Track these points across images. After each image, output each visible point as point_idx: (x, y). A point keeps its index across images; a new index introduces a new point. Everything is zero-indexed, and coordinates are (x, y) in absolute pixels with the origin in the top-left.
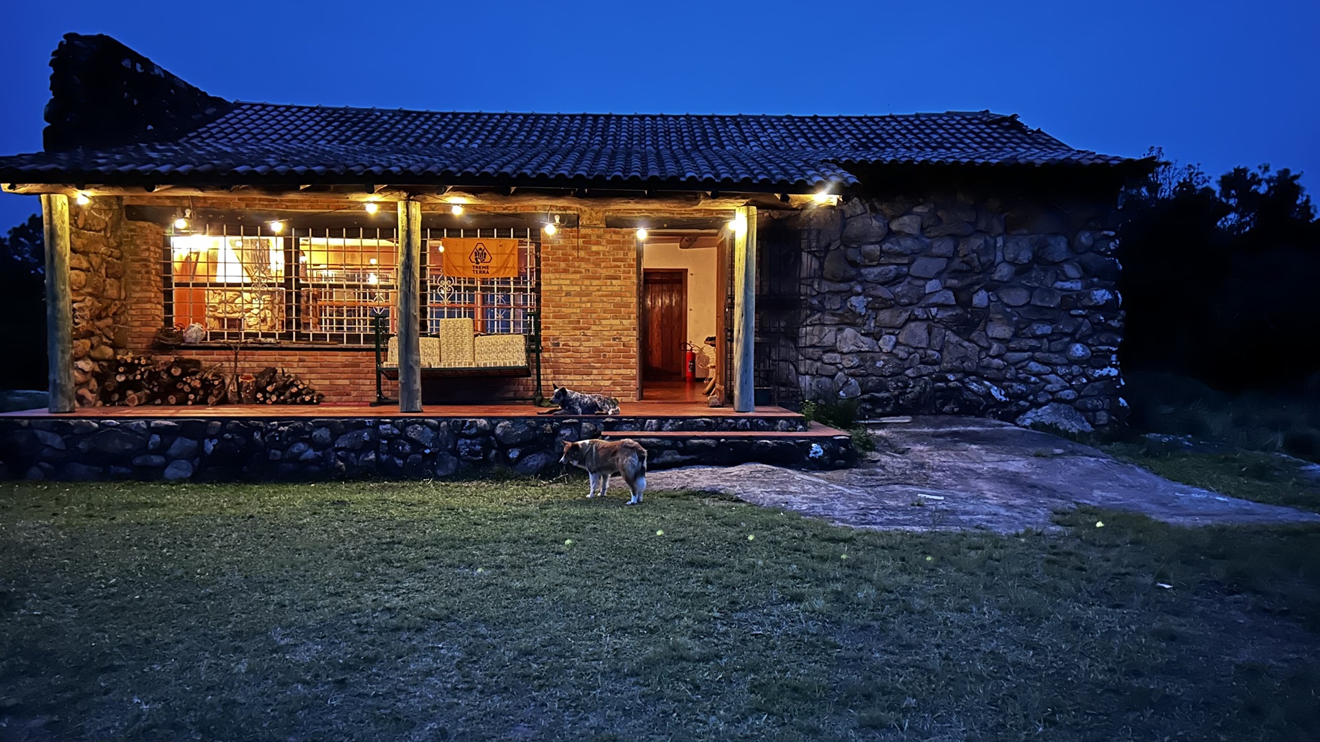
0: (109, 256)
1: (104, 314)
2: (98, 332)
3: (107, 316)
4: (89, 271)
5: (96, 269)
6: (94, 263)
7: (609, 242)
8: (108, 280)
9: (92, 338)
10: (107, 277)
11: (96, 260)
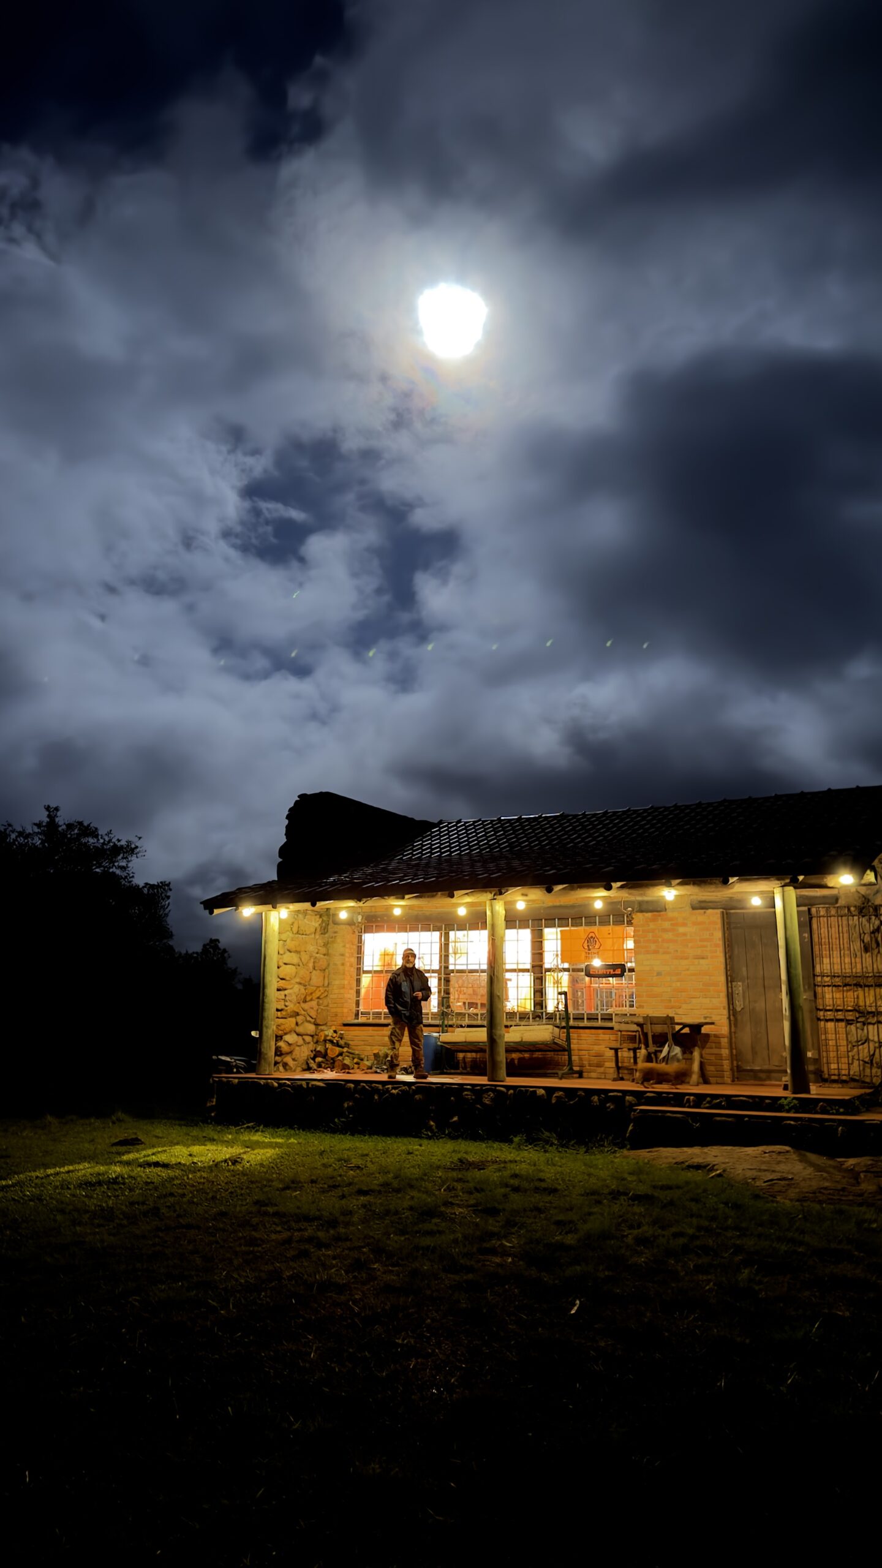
0: (317, 953)
1: (308, 998)
2: (303, 1012)
3: (311, 1000)
4: (299, 966)
5: (304, 963)
6: (303, 959)
7: (694, 924)
8: (314, 971)
9: (297, 1017)
10: (314, 969)
11: (305, 957)
